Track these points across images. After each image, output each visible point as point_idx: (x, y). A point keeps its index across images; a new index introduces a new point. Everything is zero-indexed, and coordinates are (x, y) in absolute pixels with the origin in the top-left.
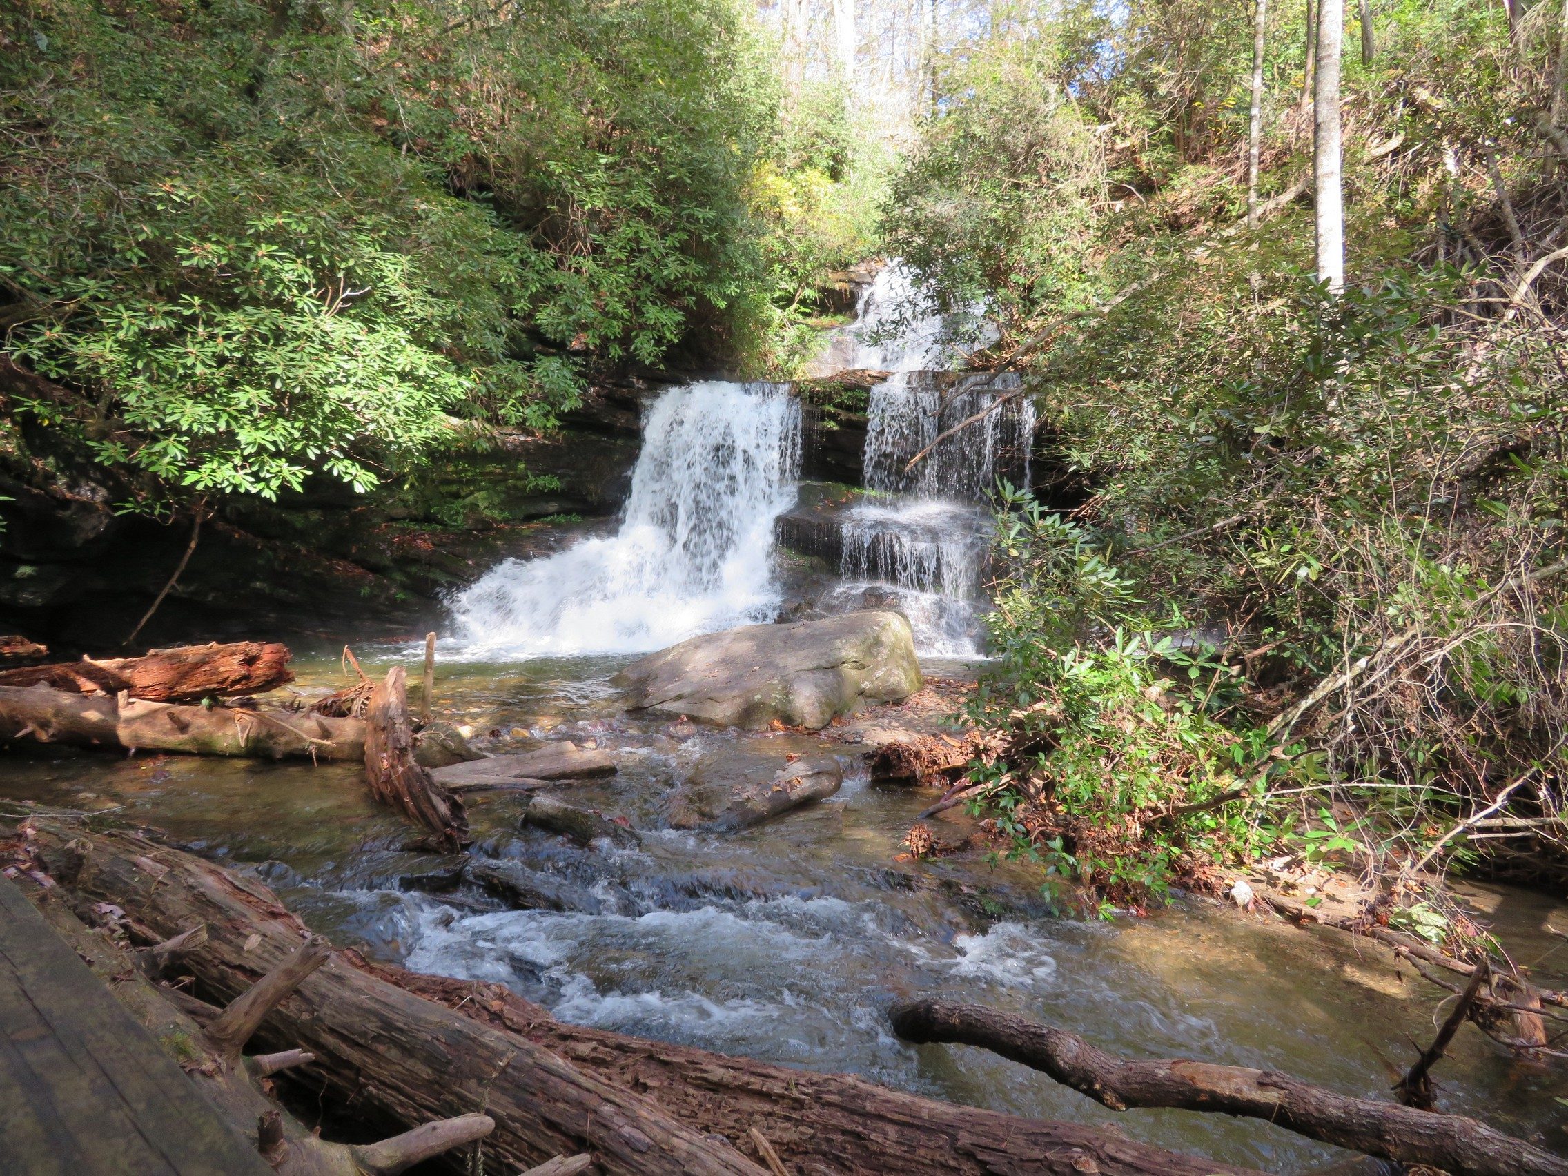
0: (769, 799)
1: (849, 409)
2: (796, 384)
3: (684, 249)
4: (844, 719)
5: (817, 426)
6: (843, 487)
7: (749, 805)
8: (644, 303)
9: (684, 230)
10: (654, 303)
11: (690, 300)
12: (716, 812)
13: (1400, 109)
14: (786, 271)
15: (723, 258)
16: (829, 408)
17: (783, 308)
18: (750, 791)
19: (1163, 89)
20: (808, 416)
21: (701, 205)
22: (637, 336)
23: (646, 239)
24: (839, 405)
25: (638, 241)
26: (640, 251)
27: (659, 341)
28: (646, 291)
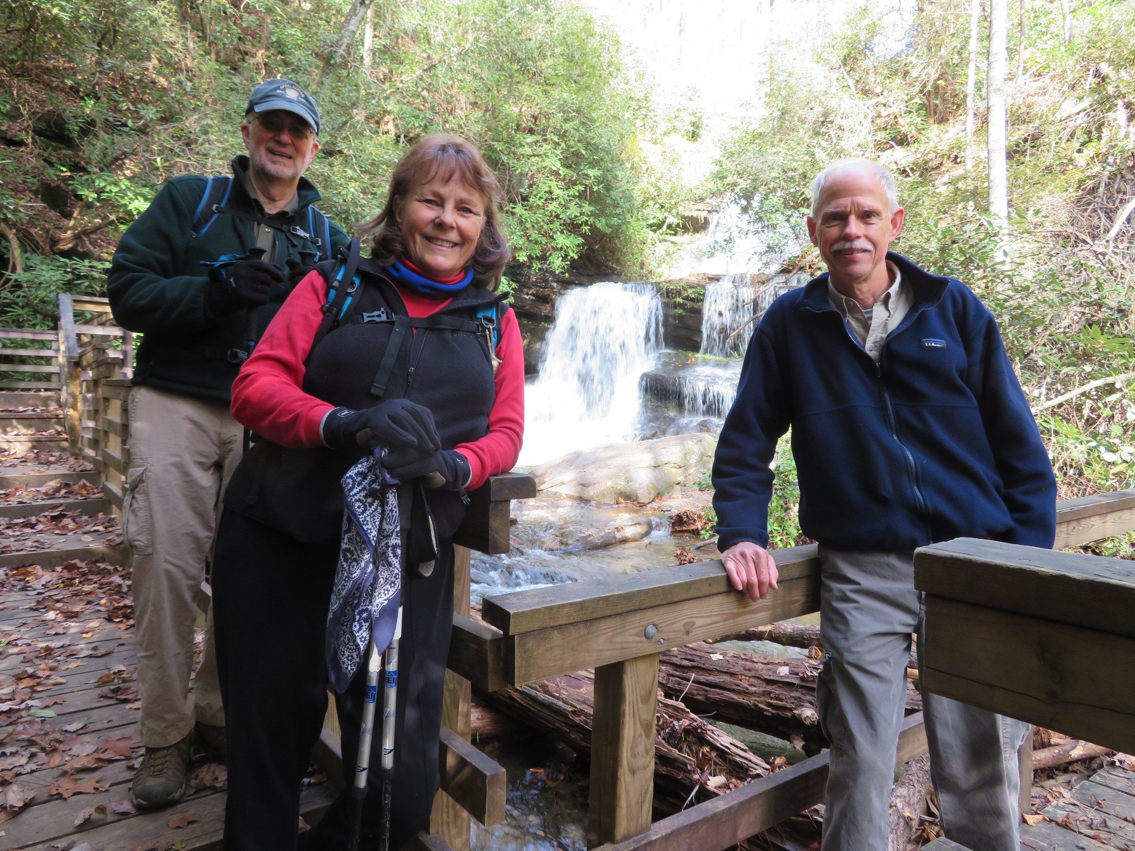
0: (602, 537)
1: (693, 300)
2: (657, 284)
3: (582, 196)
4: (663, 498)
5: (672, 312)
6: (690, 354)
7: (590, 539)
8: (555, 233)
9: (581, 184)
10: (562, 232)
11: (586, 229)
12: (570, 542)
13: (1091, 79)
14: (657, 206)
15: (608, 201)
16: (679, 300)
17: (655, 231)
18: (592, 531)
19: (914, 73)
20: (666, 305)
21: (593, 167)
22: (551, 255)
23: (557, 192)
24: (686, 298)
25: (551, 193)
26: (552, 199)
27: (565, 258)
28: (557, 225)
